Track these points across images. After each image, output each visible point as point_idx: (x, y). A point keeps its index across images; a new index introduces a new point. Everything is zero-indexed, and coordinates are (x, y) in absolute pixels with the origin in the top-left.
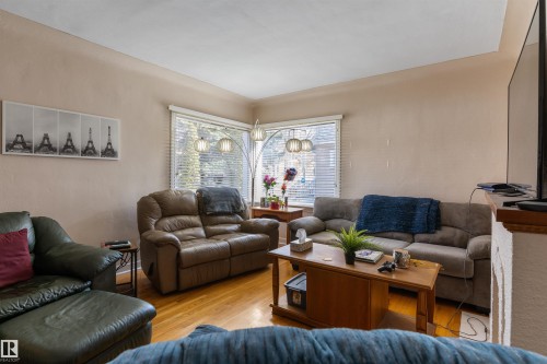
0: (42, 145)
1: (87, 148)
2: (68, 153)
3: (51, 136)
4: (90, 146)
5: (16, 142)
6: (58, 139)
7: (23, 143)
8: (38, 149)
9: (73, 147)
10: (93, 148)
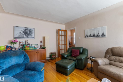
0: (90, 36)
1: (98, 35)
2: (94, 37)
3: (91, 34)
4: (98, 34)
5: (86, 36)
6: (92, 34)
7: (87, 36)
8: (89, 37)
9: (95, 35)
10: (99, 35)
